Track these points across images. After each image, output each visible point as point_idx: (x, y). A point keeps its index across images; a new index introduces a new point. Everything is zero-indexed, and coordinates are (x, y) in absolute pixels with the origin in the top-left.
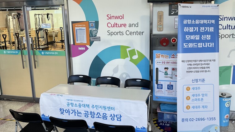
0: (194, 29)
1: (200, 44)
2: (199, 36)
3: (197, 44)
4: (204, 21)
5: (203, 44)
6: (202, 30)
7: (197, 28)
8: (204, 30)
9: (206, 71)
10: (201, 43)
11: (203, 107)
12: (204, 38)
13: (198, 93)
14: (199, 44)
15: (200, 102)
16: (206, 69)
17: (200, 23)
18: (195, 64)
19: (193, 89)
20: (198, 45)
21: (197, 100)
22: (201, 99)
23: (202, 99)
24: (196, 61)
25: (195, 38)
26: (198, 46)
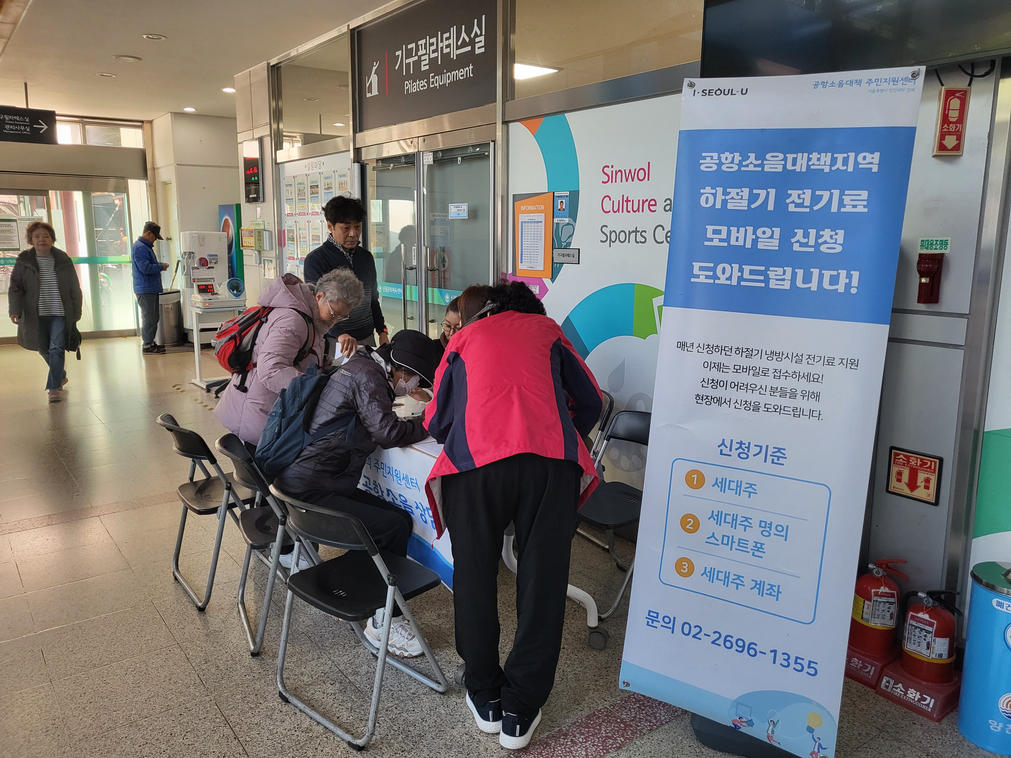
0: (753, 198)
1: (780, 270)
2: (777, 231)
3: (764, 273)
4: (814, 161)
5: (794, 275)
6: (797, 205)
7: (772, 192)
8: (807, 203)
9: (797, 413)
10: (789, 270)
11: (759, 586)
12: (802, 245)
13: (742, 513)
14: (774, 273)
15: (748, 557)
16: (799, 402)
17: (789, 167)
18: (746, 370)
19: (722, 484)
20: (771, 274)
21: (735, 545)
22: (751, 545)
23: (759, 548)
24: (749, 353)
25: (755, 242)
26: (767, 280)
